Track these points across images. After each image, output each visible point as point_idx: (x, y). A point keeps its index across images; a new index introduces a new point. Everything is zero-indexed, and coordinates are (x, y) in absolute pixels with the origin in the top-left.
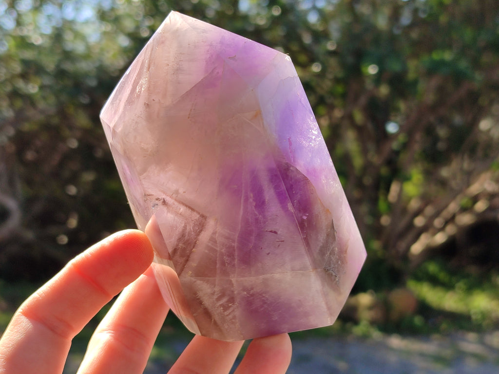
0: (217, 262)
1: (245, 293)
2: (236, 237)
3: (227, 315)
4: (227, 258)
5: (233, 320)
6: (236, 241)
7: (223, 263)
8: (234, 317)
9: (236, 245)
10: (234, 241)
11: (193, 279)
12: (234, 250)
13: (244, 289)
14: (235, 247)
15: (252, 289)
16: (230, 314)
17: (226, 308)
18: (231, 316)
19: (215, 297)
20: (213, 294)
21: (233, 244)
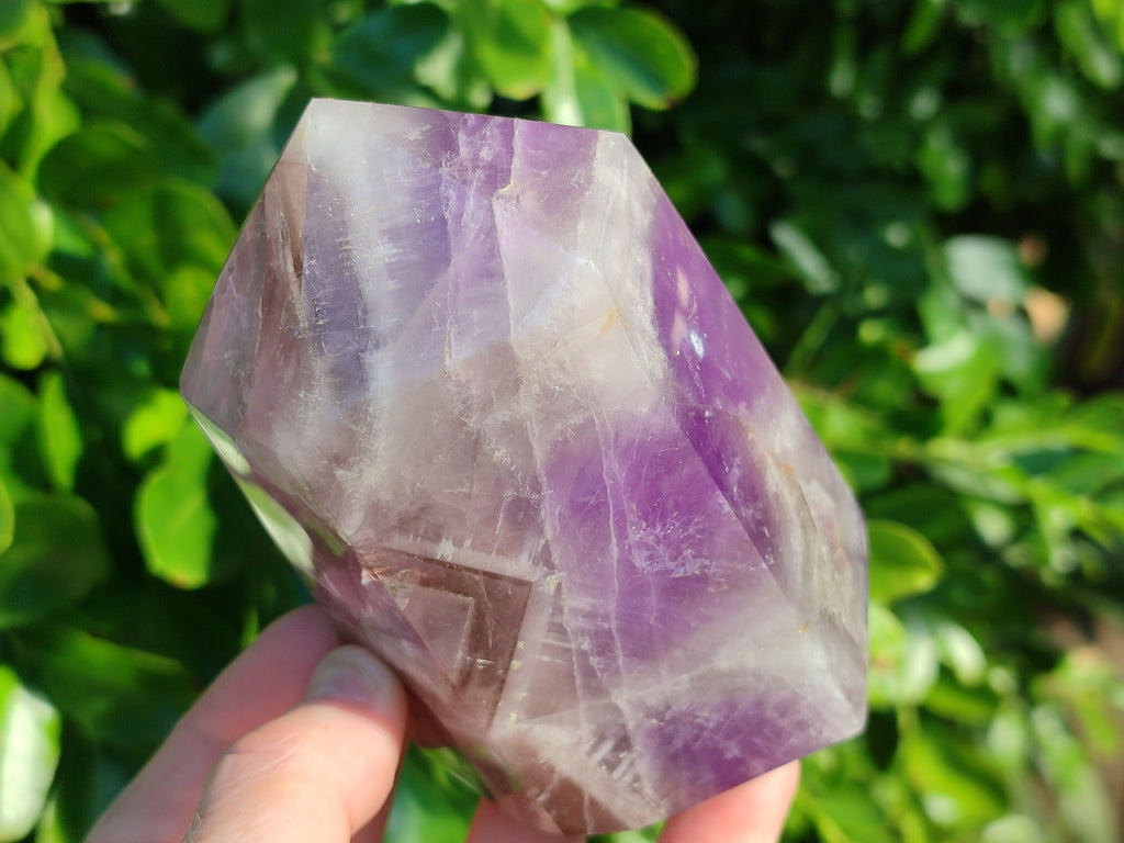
0: (576, 674)
1: (654, 721)
2: (612, 607)
3: (619, 779)
4: (597, 660)
5: (636, 785)
6: (613, 615)
7: (589, 672)
8: (637, 779)
9: (613, 625)
10: (606, 618)
11: (525, 726)
12: (612, 638)
13: (649, 714)
14: (614, 632)
15: (668, 707)
16: (624, 774)
17: (611, 765)
18: (628, 778)
19: (586, 747)
20: (578, 744)
21: (606, 626)
